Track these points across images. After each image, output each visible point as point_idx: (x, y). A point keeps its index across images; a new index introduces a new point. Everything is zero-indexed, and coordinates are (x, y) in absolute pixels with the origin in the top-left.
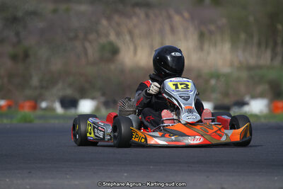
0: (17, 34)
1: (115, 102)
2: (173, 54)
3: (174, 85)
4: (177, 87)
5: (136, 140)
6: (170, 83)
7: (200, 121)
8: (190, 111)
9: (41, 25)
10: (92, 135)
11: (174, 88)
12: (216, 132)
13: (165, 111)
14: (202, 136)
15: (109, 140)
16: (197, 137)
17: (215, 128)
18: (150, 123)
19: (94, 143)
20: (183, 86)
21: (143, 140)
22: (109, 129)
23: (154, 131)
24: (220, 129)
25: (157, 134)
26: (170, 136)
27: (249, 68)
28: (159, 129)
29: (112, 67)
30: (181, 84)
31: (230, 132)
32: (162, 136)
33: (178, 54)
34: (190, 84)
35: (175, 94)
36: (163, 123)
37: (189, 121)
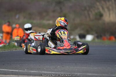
0: (61, 8)
9: (70, 4)
29: (100, 22)
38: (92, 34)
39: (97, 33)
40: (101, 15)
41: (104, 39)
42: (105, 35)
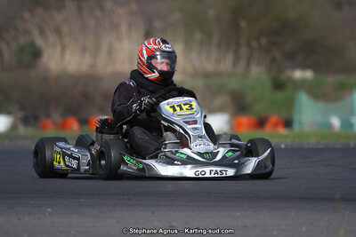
1: (36, 118)
27: (206, 75)
29: (33, 73)
38: (8, 113)
39: (22, 108)
40: (37, 54)
41: (44, 128)
42: (48, 116)
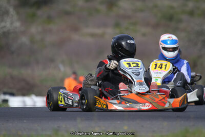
2: (128, 41)
3: (127, 64)
4: (130, 66)
5: (99, 106)
6: (124, 63)
7: (148, 92)
8: (141, 84)
10: (63, 103)
11: (127, 66)
12: (161, 100)
13: (122, 83)
14: (150, 103)
15: (76, 106)
16: (147, 104)
17: (161, 97)
18: (109, 93)
19: (63, 109)
20: (134, 65)
21: (105, 106)
22: (77, 98)
23: (112, 99)
24: (164, 98)
25: (115, 101)
26: (125, 103)
28: (117, 98)
30: (133, 63)
31: (172, 100)
32: (120, 103)
33: (132, 42)
34: (140, 63)
35: (128, 71)
36: (120, 93)
37: (140, 92)
